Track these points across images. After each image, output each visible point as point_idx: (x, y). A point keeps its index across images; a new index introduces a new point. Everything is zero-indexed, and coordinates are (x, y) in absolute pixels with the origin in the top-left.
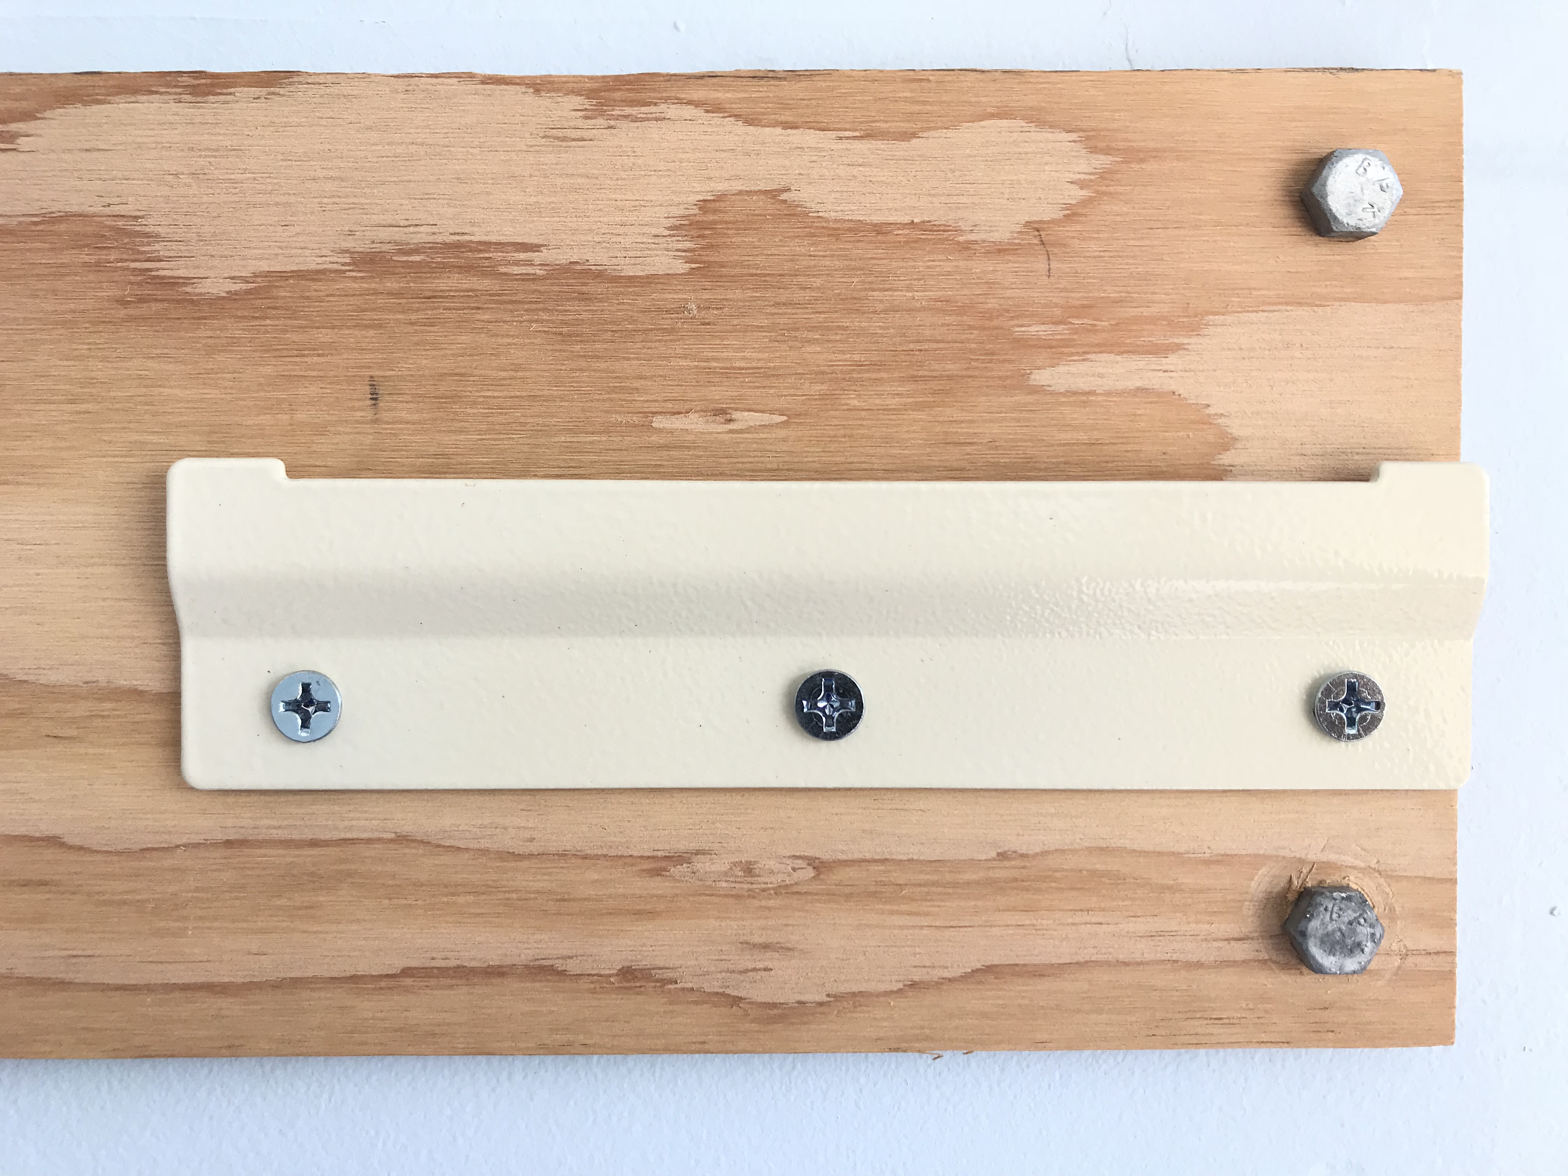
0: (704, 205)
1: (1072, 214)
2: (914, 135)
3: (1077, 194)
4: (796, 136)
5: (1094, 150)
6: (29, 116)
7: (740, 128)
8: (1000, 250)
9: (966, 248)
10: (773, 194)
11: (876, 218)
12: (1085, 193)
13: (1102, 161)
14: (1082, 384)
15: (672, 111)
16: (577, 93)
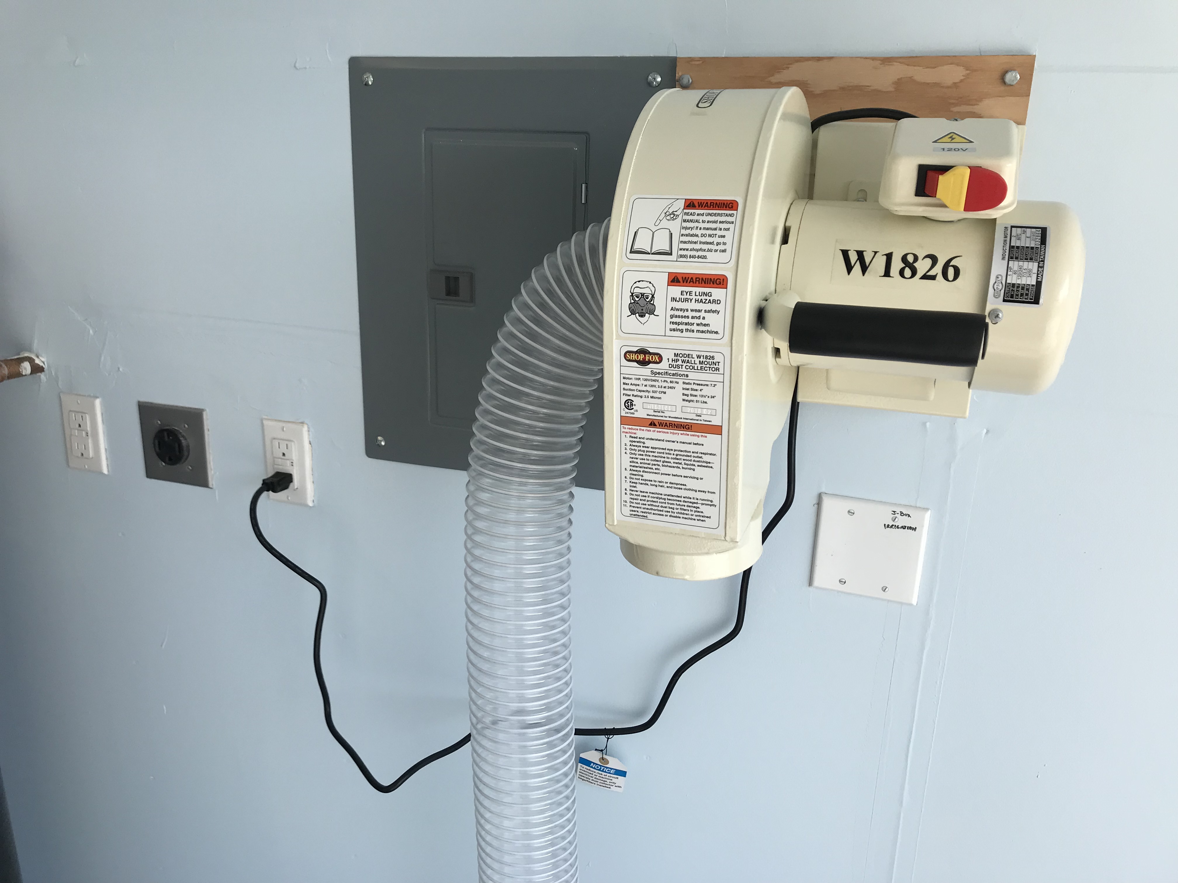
0: (898, 79)
1: (961, 81)
2: (936, 67)
3: (963, 78)
4: (916, 68)
5: (967, 70)
6: (791, 64)
7: (906, 66)
8: (948, 87)
9: (942, 87)
10: (910, 78)
11: (928, 82)
12: (964, 77)
13: (968, 72)
14: (959, 111)
15: (895, 63)
16: (880, 60)
